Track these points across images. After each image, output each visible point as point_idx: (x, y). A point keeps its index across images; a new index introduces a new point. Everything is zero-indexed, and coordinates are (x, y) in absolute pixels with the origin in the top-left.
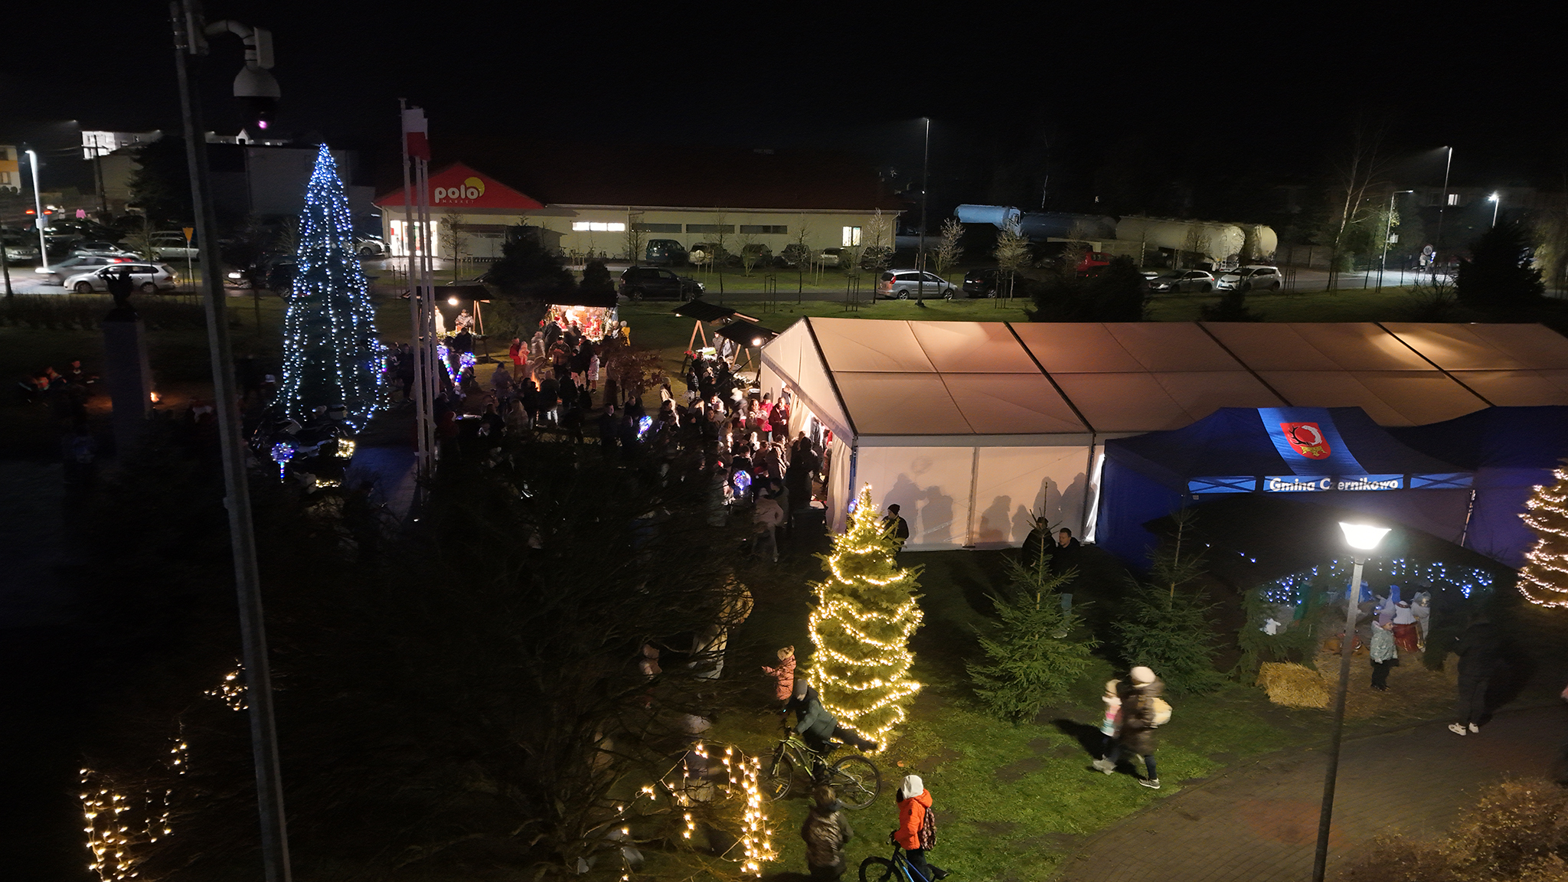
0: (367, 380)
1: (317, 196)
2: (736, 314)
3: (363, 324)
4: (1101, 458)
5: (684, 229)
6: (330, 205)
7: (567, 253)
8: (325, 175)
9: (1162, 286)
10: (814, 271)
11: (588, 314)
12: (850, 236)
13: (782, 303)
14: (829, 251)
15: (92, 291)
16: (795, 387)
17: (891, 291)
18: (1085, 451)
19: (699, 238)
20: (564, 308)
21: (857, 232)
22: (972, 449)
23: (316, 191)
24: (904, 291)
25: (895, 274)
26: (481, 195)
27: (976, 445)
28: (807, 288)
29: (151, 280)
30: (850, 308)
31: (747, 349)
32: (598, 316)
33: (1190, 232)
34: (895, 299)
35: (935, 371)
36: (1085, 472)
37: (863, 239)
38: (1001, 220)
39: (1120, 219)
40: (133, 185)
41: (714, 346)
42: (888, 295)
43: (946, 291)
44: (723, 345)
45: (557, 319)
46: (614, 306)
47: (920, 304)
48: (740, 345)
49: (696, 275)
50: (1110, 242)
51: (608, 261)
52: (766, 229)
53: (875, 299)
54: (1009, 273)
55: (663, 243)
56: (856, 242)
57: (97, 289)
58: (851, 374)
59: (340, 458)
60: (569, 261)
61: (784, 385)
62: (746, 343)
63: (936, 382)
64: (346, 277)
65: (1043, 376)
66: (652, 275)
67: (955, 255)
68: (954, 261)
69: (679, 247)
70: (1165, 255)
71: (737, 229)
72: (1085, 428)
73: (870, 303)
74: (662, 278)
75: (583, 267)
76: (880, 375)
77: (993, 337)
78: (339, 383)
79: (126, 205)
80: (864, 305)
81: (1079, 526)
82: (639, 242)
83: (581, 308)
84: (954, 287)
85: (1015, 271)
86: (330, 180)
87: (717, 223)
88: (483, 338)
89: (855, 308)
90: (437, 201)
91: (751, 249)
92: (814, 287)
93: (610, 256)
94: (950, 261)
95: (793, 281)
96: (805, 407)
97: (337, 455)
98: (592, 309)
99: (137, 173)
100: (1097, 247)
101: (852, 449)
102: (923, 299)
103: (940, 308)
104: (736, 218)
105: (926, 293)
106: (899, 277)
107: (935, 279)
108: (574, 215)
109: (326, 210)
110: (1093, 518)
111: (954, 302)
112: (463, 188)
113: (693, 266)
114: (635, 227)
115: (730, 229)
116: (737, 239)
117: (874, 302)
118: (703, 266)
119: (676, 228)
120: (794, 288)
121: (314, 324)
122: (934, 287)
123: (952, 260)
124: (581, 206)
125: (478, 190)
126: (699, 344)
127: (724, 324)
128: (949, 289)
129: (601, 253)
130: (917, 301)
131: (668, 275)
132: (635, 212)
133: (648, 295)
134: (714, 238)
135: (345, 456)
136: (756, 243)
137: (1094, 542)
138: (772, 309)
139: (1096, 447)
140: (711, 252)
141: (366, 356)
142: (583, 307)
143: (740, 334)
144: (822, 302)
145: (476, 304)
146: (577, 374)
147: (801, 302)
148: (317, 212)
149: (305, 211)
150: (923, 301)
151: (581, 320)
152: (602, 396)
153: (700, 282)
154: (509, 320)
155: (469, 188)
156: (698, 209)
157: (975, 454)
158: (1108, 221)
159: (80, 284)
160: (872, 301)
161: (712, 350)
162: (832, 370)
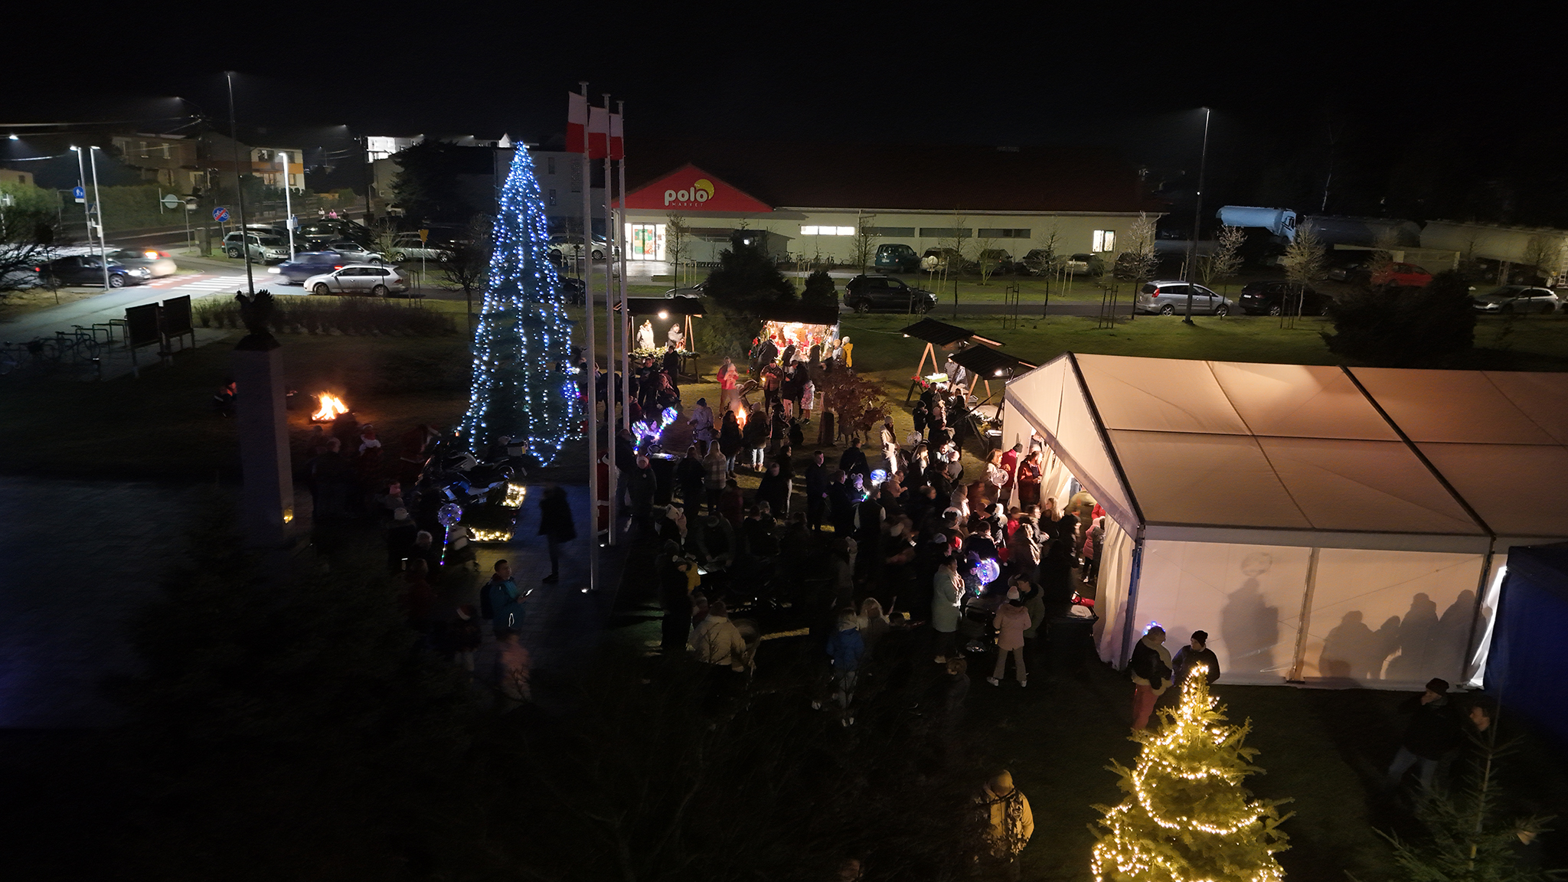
0: (557, 408)
1: (512, 201)
2: (974, 336)
3: (555, 344)
4: (1502, 572)
5: (917, 232)
6: (524, 212)
7: (794, 258)
8: (520, 177)
9: (1490, 306)
10: (1061, 280)
11: (807, 331)
12: (1102, 241)
13: (1023, 317)
14: (1078, 258)
15: (329, 293)
16: (1051, 441)
17: (1153, 305)
18: (1476, 562)
19: (933, 242)
20: (781, 324)
21: (1110, 236)
22: (1308, 550)
23: (510, 195)
24: (1168, 306)
25: (1159, 286)
26: (710, 198)
27: (1315, 545)
28: (1055, 300)
29: (382, 283)
30: (1104, 325)
31: (986, 381)
32: (818, 333)
33: (1531, 242)
34: (1158, 314)
35: (1249, 434)
36: (1474, 589)
37: (1115, 245)
38: (1273, 224)
39: (1426, 224)
40: (395, 187)
41: (946, 372)
42: (1149, 309)
43: (1219, 306)
44: (957, 371)
45: (774, 337)
46: (835, 323)
47: (1189, 322)
48: (977, 375)
49: (928, 284)
50: (1413, 250)
51: (834, 267)
52: (1007, 233)
53: (1134, 314)
54: (1300, 287)
55: (894, 249)
56: (1109, 247)
57: (334, 291)
58: (1133, 433)
59: (508, 507)
60: (792, 266)
61: (1034, 432)
62: (987, 374)
63: (1252, 450)
64: (538, 291)
65: (1404, 445)
66: (880, 285)
67: (1231, 266)
68: (1231, 272)
69: (910, 251)
70: (1484, 266)
71: (975, 233)
72: (1479, 529)
73: (1128, 319)
74: (891, 288)
75: (806, 275)
76: (1172, 437)
77: (1327, 387)
78: (527, 410)
79: (390, 206)
80: (1122, 321)
81: (1462, 662)
82: (868, 248)
83: (799, 325)
84: (1229, 301)
85: (1307, 285)
86: (525, 182)
87: (955, 226)
88: (693, 356)
89: (1110, 325)
90: (667, 204)
91: (989, 254)
92: (1059, 299)
93: (837, 262)
94: (1226, 273)
95: (1039, 292)
96: (1065, 470)
97: (504, 504)
98: (811, 326)
99: (398, 175)
100: (1399, 257)
101: (1136, 541)
102: (1192, 315)
103: (1211, 327)
104: (975, 221)
105: (1195, 308)
106: (1164, 290)
107: (1206, 293)
108: (803, 218)
109: (520, 216)
110: (1482, 653)
111: (1229, 320)
112: (692, 190)
113: (925, 272)
114: (865, 231)
115: (968, 233)
116: (975, 245)
117: (1133, 318)
118: (936, 273)
119: (908, 232)
120: (1039, 299)
121: (504, 342)
122: (1205, 301)
123: (1229, 271)
124: (810, 209)
125: (707, 193)
126: (929, 369)
127: (959, 348)
128: (1223, 304)
129: (829, 258)
130: (1184, 318)
131: (896, 285)
132: (866, 215)
133: (875, 307)
134: (951, 243)
135: (513, 505)
136: (996, 248)
137: (1483, 688)
138: (1013, 324)
139: (1495, 556)
140: (946, 259)
141: (558, 378)
142: (801, 324)
143: (980, 362)
144: (1070, 317)
145: (688, 318)
146: (790, 402)
147: (1047, 317)
148: (510, 218)
149: (499, 216)
150: (1192, 318)
151: (799, 337)
152: (817, 428)
153: (932, 293)
154: (724, 336)
155: (699, 190)
156: (934, 211)
157: (1313, 559)
158: (1410, 226)
159: (319, 285)
160: (1130, 317)
161: (944, 376)
162: (1107, 427)
